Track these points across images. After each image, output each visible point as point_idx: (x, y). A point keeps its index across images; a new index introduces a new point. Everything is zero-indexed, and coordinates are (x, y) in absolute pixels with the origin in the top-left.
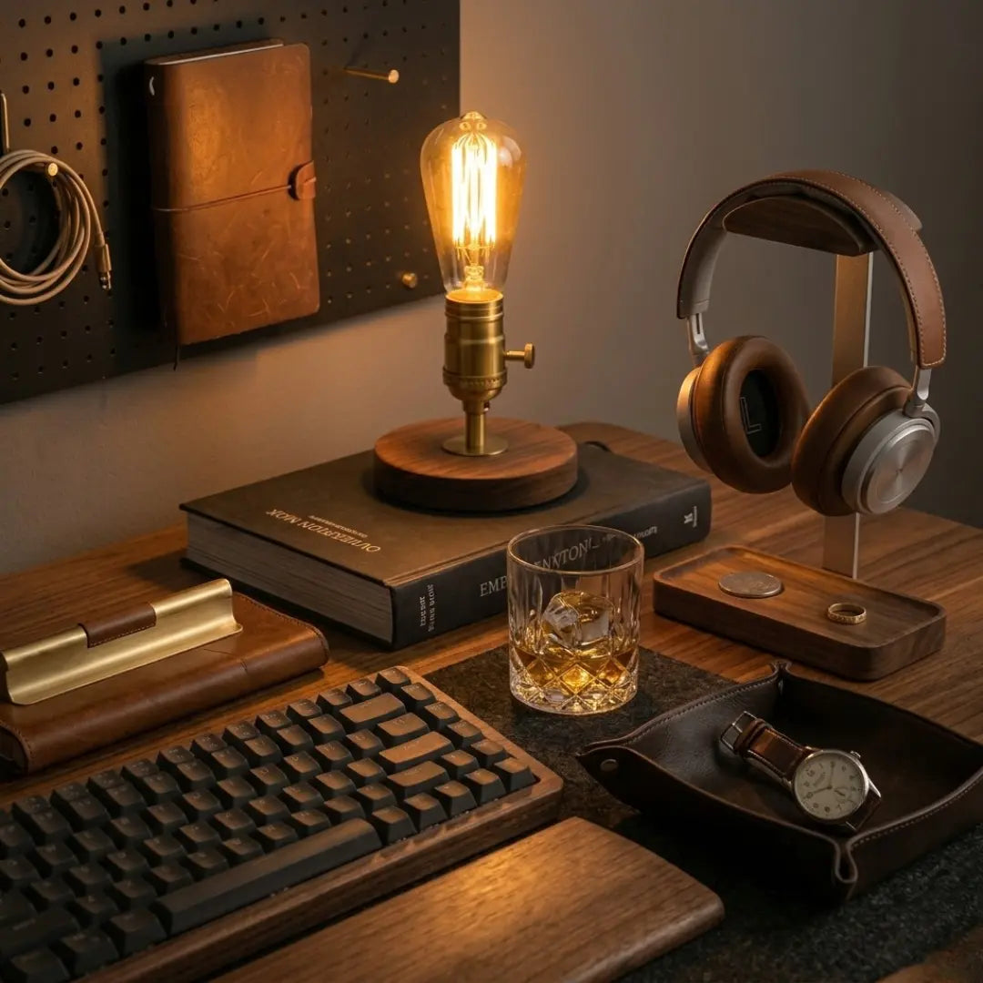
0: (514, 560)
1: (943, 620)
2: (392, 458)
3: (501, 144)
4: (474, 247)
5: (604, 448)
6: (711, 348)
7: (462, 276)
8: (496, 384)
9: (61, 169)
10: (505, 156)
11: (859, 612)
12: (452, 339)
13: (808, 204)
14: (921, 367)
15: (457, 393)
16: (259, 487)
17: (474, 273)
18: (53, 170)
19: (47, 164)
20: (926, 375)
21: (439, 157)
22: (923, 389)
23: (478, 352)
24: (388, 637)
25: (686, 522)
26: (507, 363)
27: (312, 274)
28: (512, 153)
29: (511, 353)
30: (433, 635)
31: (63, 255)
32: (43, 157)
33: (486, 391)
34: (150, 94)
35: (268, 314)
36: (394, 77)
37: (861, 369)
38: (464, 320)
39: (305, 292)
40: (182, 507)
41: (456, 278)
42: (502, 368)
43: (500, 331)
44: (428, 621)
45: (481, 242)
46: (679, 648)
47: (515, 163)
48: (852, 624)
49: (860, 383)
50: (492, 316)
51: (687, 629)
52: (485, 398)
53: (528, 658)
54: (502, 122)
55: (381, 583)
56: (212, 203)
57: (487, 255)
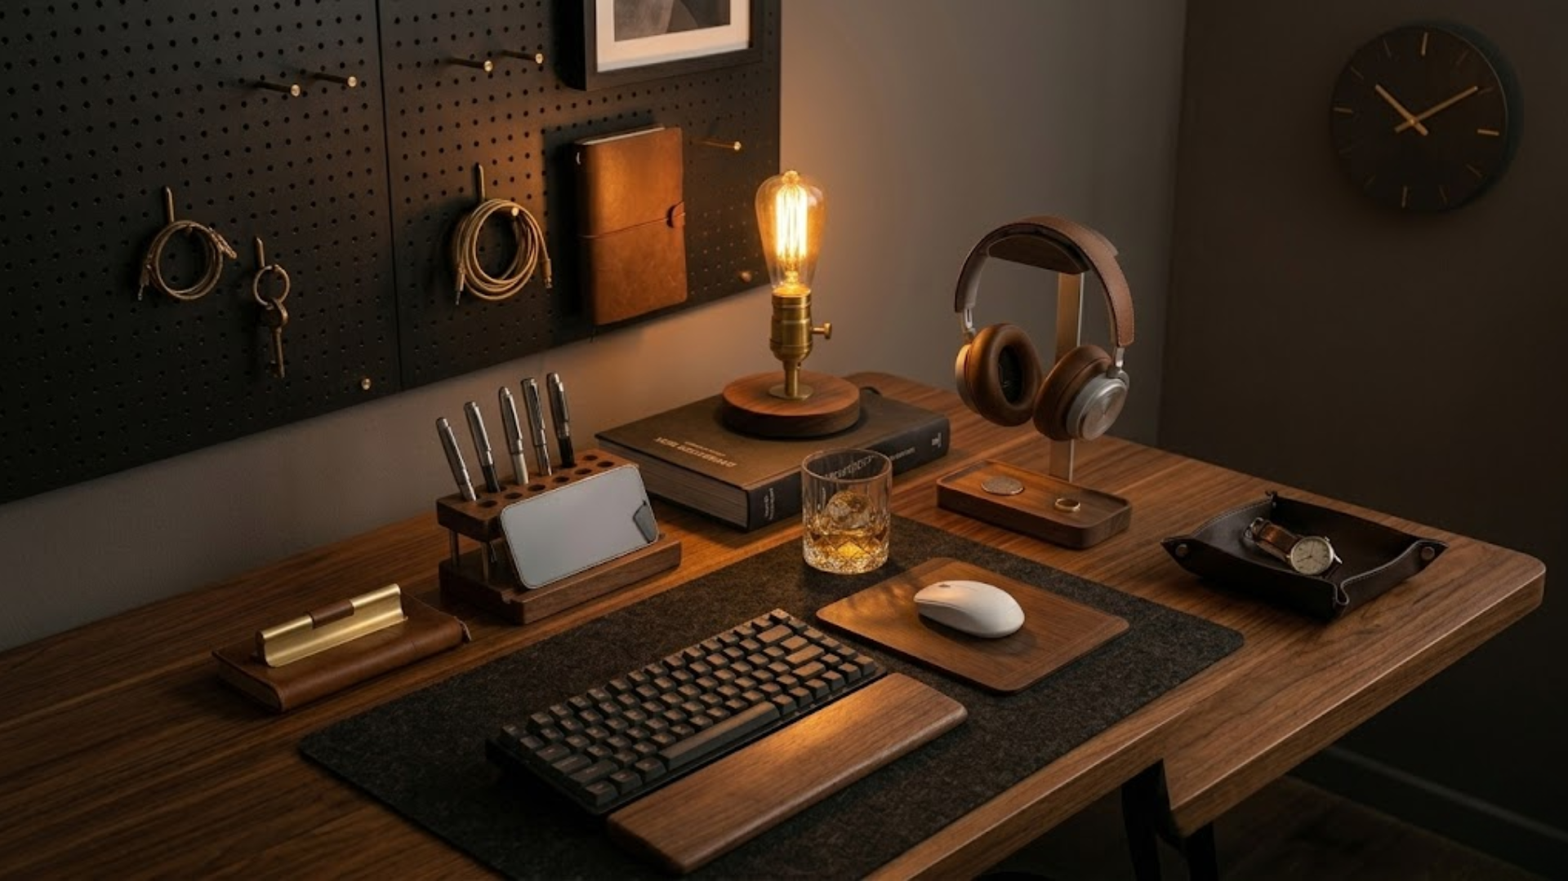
0: (807, 474)
1: (1130, 509)
2: (736, 400)
3: (812, 193)
4: (792, 259)
5: (876, 392)
6: (978, 332)
7: (784, 277)
8: (806, 351)
9: (521, 212)
10: (814, 201)
11: (1075, 504)
12: (776, 322)
13: (1042, 239)
14: (1118, 346)
15: (780, 356)
16: (648, 421)
17: (792, 276)
18: (515, 212)
19: (511, 208)
20: (1120, 351)
21: (769, 199)
22: (1119, 360)
23: (794, 330)
24: (744, 525)
25: (933, 444)
26: (814, 336)
27: (682, 277)
28: (818, 199)
29: (816, 329)
30: (773, 521)
31: (519, 266)
32: (509, 203)
33: (798, 356)
34: (576, 162)
35: (654, 303)
36: (737, 146)
37: (1075, 349)
38: (784, 308)
39: (677, 286)
40: (598, 436)
41: (779, 279)
42: (810, 339)
43: (809, 315)
44: (770, 512)
45: (797, 256)
46: (958, 527)
47: (819, 204)
48: (1070, 512)
49: (1079, 356)
50: (803, 305)
51: (956, 516)
52: (798, 361)
53: (816, 537)
54: (809, 177)
55: (739, 488)
56: (616, 232)
57: (800, 265)
